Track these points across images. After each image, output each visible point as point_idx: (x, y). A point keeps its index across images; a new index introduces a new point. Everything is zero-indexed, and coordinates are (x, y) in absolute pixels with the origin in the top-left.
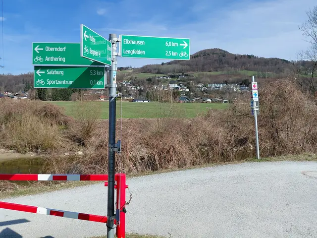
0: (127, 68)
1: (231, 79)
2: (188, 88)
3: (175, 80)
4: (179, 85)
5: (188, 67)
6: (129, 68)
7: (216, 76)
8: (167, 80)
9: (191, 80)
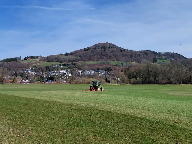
0: (37, 57)
1: (101, 67)
2: (71, 74)
3: (65, 67)
4: (67, 71)
5: (79, 58)
6: (39, 56)
7: (93, 65)
8: (60, 68)
9: (76, 67)
